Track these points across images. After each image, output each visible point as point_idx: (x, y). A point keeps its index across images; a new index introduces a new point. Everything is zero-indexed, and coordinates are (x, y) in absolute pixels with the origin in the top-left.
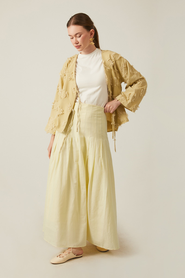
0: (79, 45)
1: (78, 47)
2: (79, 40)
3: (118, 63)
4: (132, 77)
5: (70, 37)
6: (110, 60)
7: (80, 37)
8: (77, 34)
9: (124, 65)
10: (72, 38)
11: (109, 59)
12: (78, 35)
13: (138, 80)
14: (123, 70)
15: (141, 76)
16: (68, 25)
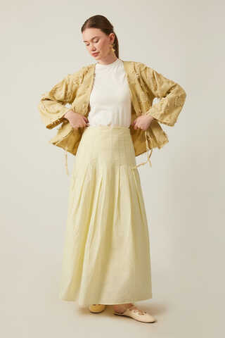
0: (96, 52)
1: (96, 55)
2: (96, 45)
4: (163, 87)
5: (85, 44)
7: (97, 42)
8: (93, 39)
10: (88, 45)
12: (95, 40)
13: (171, 88)
14: (151, 82)
15: (173, 83)
16: (83, 29)
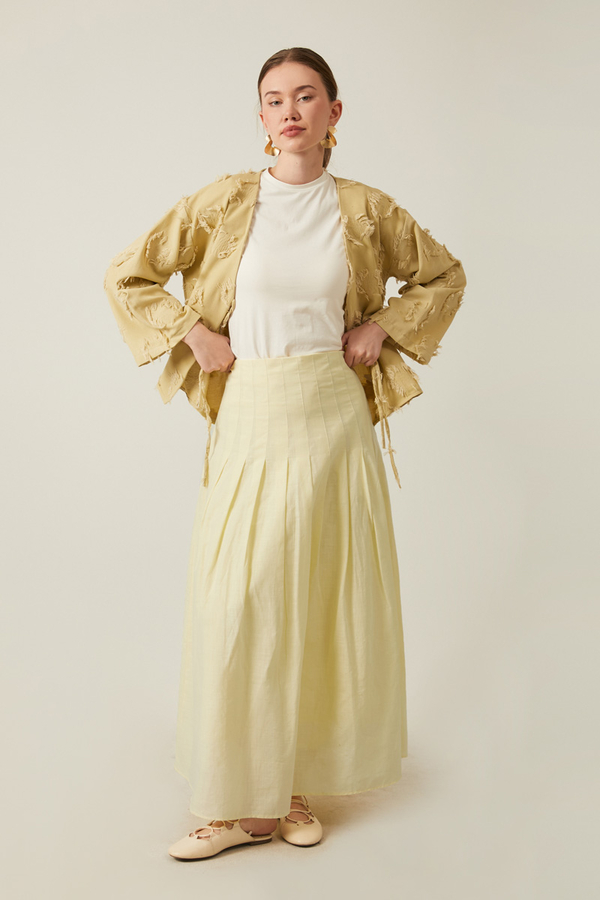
0: (299, 124)
1: (295, 133)
3: (389, 226)
6: (366, 218)
9: (406, 233)
11: (363, 213)
14: (402, 248)
